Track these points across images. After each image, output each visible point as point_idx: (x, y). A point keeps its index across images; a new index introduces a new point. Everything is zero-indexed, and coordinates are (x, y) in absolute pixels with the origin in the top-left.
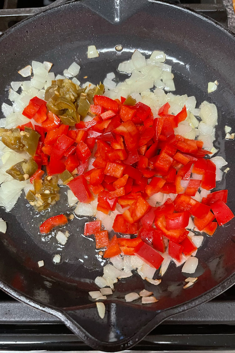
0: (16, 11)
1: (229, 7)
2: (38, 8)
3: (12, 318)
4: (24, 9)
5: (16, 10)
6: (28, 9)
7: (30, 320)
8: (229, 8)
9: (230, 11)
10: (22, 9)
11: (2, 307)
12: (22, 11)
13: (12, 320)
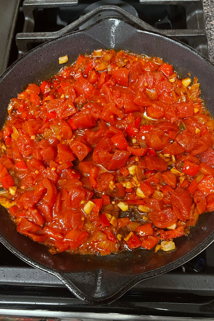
0: (33, 35)
1: (213, 29)
2: (51, 33)
3: (21, 280)
4: (39, 33)
5: (33, 33)
6: (43, 33)
7: (35, 283)
8: (212, 31)
9: (213, 33)
10: (38, 33)
11: (13, 271)
12: (39, 35)
13: (21, 281)
